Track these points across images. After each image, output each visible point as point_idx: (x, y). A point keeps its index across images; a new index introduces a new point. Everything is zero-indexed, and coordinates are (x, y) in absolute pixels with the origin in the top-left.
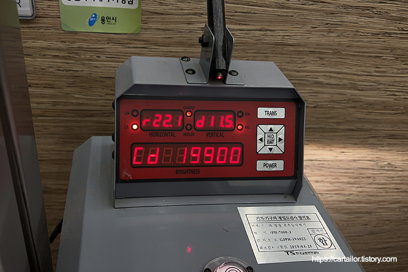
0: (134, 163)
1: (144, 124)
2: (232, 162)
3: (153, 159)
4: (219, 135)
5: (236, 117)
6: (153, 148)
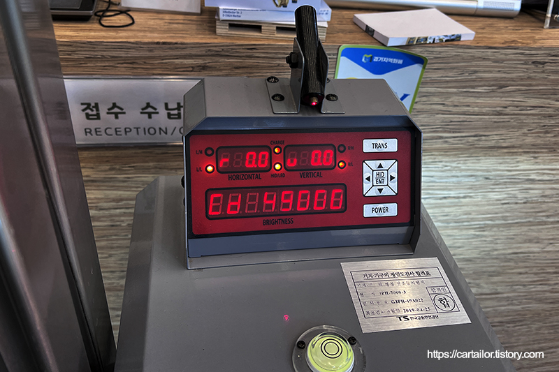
0: (210, 213)
1: (221, 166)
2: (333, 208)
3: (234, 208)
4: (316, 175)
5: (337, 152)
6: (233, 195)
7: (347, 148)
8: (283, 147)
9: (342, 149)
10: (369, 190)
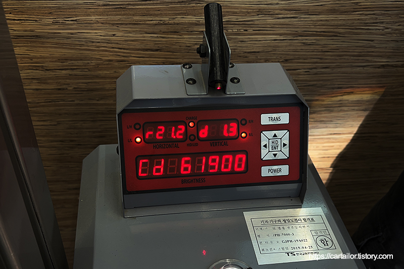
1: (147, 137)
2: (236, 169)
4: (223, 144)
5: (240, 125)
6: (157, 160)
7: (248, 121)
8: (196, 121)
9: (243, 122)
10: (266, 154)
